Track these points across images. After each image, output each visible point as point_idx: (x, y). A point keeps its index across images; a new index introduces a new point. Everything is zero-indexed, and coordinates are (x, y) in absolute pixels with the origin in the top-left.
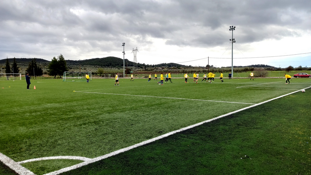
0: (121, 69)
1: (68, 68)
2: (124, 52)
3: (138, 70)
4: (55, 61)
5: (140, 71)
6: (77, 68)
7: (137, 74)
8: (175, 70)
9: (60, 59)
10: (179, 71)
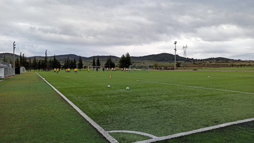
0: (172, 63)
1: (132, 62)
2: (176, 49)
3: (187, 64)
5: (189, 64)
6: (138, 62)
7: (186, 68)
8: (223, 64)
9: (127, 56)
10: (227, 65)
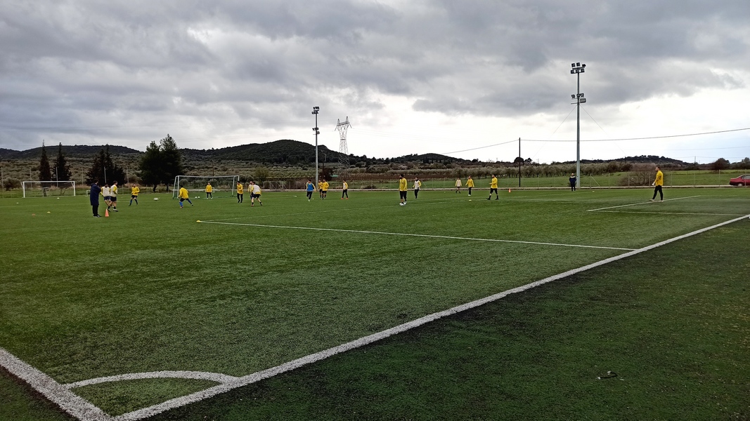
0: (310, 170)
1: (185, 167)
2: (317, 129)
3: (350, 172)
4: (153, 150)
5: (355, 172)
6: (207, 167)
8: (438, 170)
9: (166, 145)
10: (448, 173)
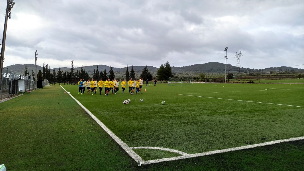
0: (222, 74)
1: (173, 73)
2: (226, 57)
3: (241, 75)
4: (162, 67)
5: (244, 75)
7: (240, 79)
8: (287, 74)
9: (166, 65)
10: (293, 75)
